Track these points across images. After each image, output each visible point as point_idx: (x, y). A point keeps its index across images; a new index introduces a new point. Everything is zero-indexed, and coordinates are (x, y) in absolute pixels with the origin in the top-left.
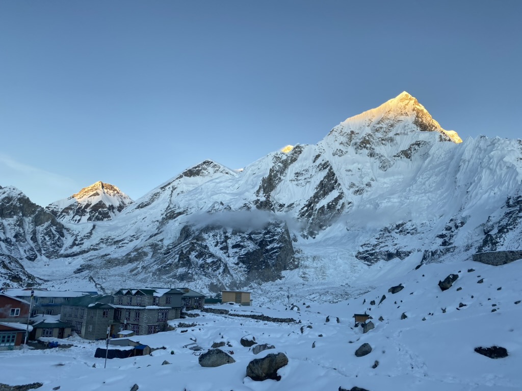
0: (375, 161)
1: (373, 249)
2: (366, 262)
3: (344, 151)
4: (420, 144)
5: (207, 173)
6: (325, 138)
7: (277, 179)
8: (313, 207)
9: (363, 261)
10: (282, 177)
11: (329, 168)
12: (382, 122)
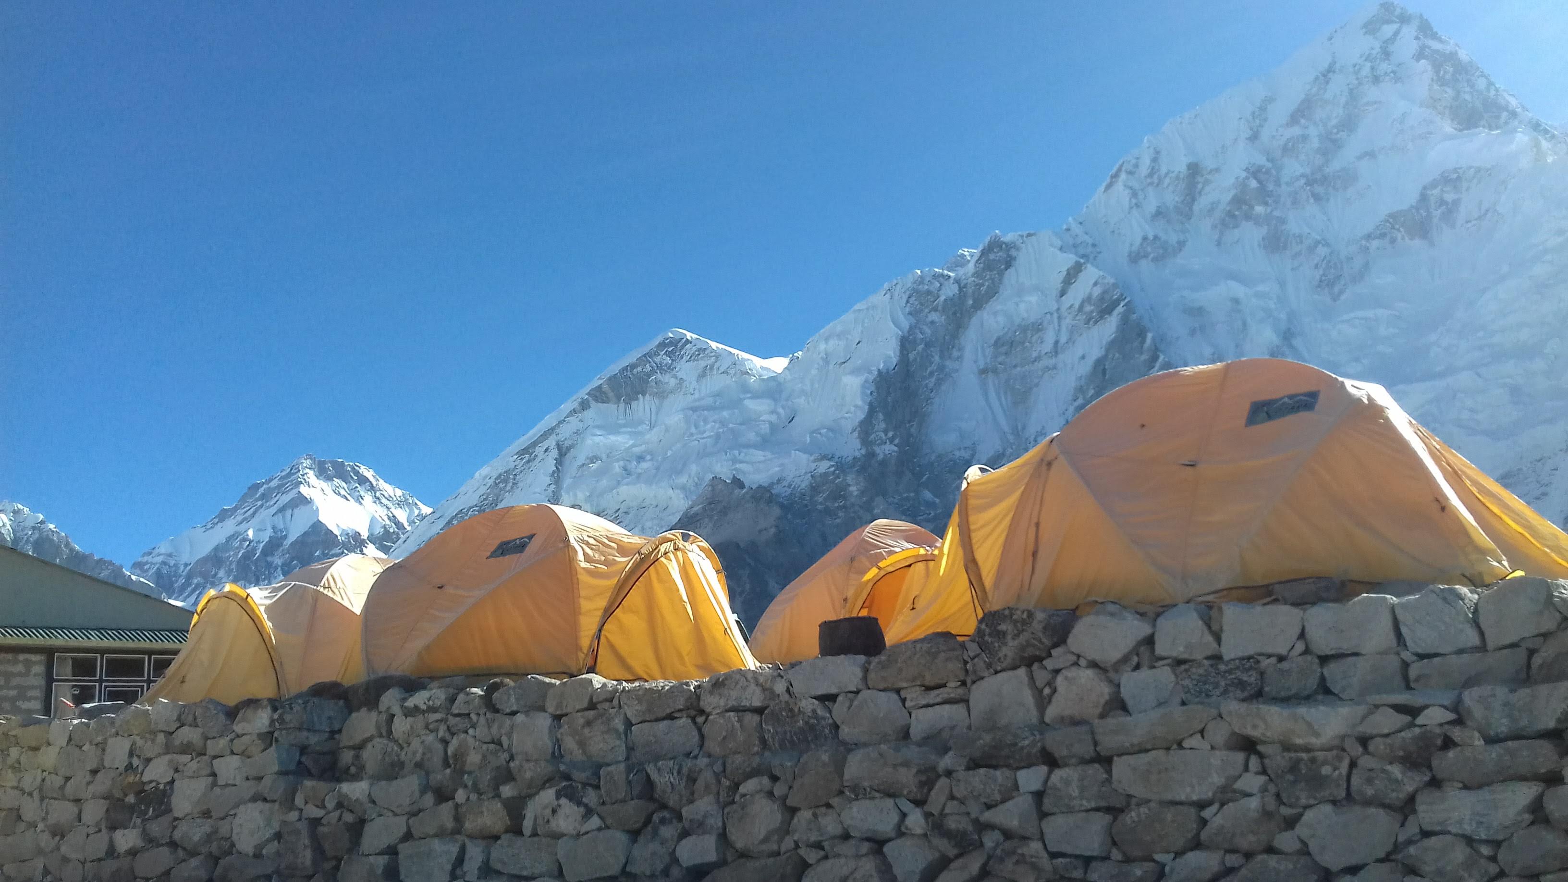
0: (1294, 263)
3: (1173, 241)
4: (1459, 178)
5: (673, 382)
7: (932, 374)
10: (949, 364)
11: (1120, 309)
12: (1303, 116)
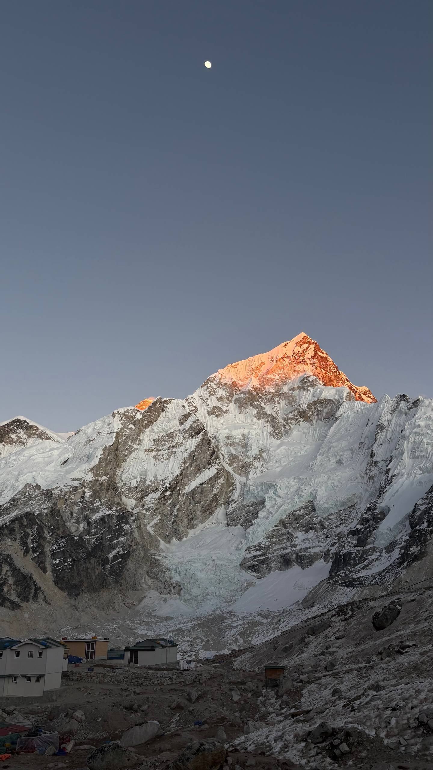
0: (265, 425)
1: (264, 554)
2: (254, 574)
3: (224, 409)
4: (323, 403)
6: (197, 391)
7: (127, 449)
8: (179, 490)
9: (250, 571)
10: (135, 446)
11: (203, 433)
